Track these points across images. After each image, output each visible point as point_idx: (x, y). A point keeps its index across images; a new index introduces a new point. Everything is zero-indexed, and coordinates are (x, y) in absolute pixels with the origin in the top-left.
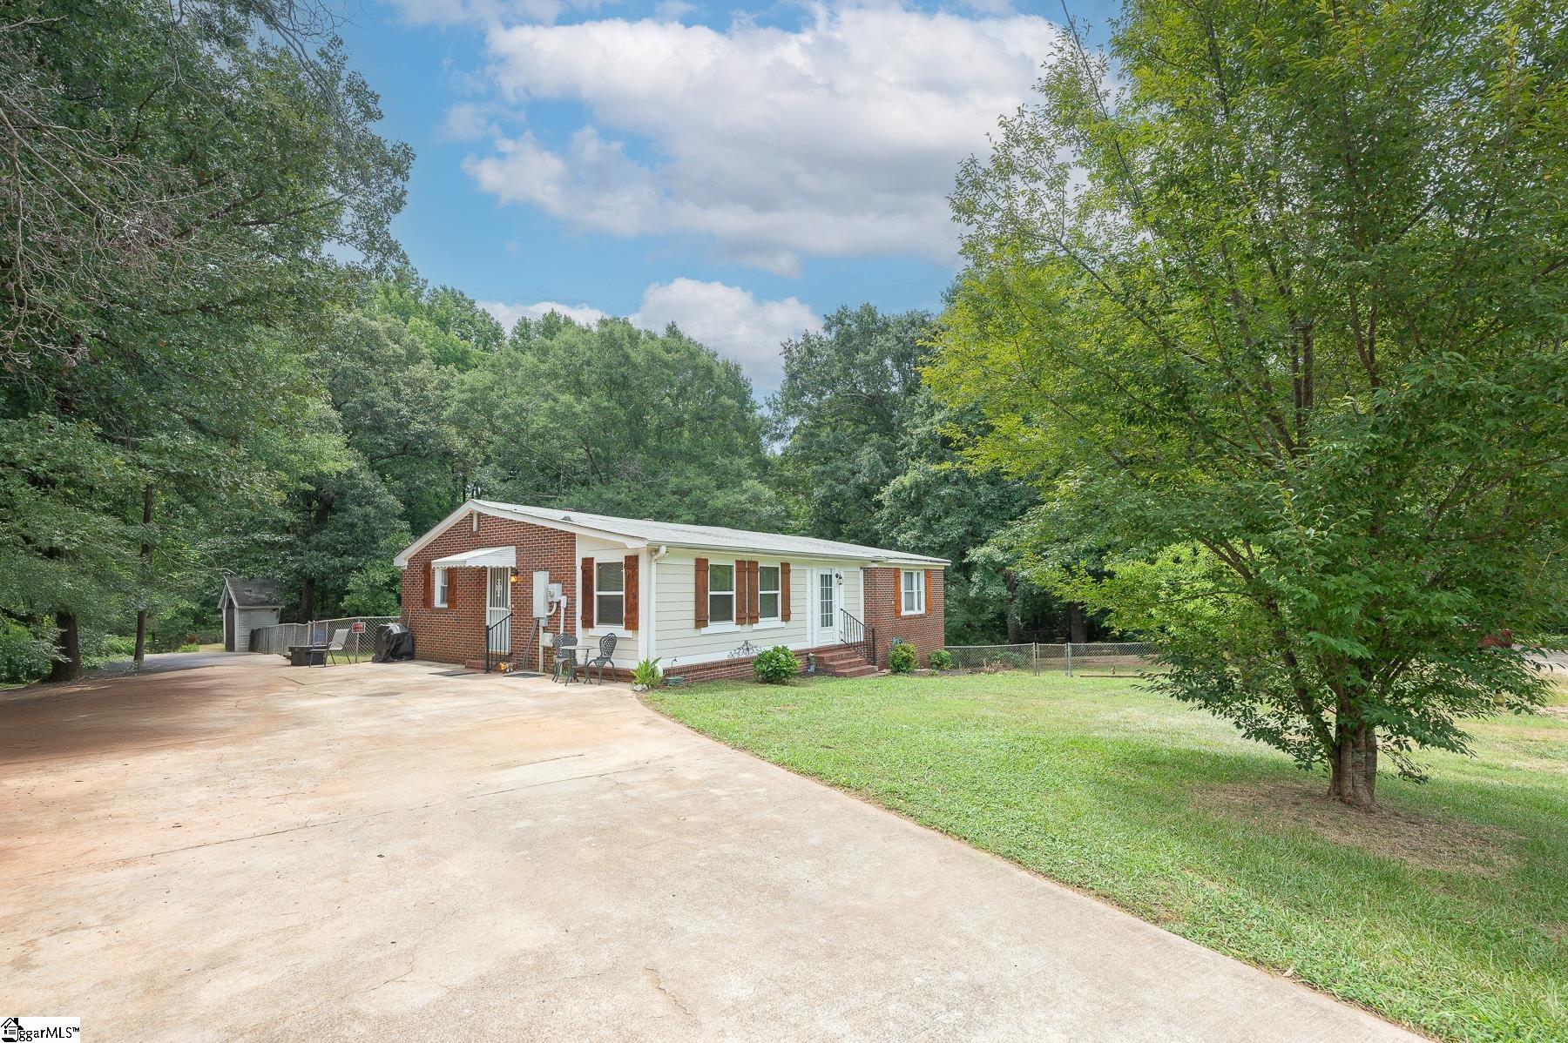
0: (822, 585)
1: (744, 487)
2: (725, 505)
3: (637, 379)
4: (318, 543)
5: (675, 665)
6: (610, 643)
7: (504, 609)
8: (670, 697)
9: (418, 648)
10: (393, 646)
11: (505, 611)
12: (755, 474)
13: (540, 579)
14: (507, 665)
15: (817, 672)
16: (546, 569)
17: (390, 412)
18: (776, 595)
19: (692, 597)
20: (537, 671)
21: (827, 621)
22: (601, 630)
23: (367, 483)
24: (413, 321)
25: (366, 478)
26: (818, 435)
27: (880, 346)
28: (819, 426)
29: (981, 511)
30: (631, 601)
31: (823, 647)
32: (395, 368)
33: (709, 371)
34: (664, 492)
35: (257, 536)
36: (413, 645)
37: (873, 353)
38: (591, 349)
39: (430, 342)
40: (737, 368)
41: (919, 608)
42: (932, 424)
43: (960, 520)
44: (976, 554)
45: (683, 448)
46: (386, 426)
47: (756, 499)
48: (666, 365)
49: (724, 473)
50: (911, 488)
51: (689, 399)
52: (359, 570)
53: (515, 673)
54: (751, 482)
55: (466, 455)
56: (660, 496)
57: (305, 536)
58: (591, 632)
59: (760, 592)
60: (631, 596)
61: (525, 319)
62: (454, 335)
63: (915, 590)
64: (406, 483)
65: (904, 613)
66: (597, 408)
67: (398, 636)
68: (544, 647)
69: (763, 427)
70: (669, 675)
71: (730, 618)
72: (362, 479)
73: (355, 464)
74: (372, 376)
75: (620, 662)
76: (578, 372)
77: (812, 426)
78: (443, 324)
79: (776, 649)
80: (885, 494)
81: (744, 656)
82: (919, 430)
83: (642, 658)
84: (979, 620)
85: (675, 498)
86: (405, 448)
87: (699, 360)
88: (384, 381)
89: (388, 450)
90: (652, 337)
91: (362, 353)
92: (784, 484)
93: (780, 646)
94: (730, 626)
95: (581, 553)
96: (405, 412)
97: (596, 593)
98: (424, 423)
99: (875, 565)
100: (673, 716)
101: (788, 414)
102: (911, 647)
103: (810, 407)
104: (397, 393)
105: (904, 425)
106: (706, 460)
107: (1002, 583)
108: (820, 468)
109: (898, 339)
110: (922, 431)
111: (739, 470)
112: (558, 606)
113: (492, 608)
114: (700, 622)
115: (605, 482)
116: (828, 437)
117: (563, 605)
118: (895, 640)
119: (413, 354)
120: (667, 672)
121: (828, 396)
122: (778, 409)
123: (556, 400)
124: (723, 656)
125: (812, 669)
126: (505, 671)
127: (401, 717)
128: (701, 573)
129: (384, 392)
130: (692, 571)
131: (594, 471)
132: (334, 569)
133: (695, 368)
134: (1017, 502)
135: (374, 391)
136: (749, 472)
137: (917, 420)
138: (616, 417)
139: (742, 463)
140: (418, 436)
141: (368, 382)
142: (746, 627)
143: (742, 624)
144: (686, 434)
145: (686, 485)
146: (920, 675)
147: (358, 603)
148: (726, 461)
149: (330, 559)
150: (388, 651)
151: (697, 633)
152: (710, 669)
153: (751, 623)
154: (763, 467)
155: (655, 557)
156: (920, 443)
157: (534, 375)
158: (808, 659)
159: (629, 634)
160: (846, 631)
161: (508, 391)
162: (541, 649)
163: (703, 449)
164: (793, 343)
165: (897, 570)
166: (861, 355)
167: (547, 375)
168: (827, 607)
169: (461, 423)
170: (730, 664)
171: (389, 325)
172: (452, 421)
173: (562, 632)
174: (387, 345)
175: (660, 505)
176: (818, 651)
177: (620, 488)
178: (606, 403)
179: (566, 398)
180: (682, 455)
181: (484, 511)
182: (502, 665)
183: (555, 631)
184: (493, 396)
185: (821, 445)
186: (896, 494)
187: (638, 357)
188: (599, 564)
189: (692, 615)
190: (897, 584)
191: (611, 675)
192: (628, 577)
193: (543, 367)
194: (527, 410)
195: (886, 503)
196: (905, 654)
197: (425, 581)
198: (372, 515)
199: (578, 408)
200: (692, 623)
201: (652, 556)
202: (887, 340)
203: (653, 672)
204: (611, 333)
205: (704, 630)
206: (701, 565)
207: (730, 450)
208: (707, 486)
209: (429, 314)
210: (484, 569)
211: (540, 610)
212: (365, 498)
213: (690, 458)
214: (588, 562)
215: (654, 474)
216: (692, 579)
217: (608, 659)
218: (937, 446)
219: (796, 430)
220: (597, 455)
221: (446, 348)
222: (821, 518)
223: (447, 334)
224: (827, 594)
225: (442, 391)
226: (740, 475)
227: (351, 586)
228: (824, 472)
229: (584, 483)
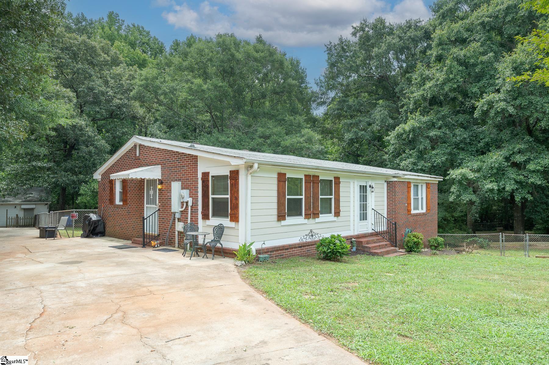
0: (361, 192)
1: (303, 133)
2: (291, 144)
3: (239, 69)
4: (65, 167)
5: (264, 246)
6: (219, 231)
7: (154, 206)
8: (261, 272)
9: (108, 230)
10: (92, 228)
11: (155, 207)
12: (309, 126)
13: (176, 186)
14: (156, 243)
15: (358, 252)
16: (179, 180)
17: (103, 94)
18: (331, 199)
19: (275, 200)
20: (174, 247)
21: (364, 217)
22: (215, 221)
23: (90, 133)
24: (117, 43)
25: (90, 131)
26: (348, 101)
27: (388, 43)
28: (347, 96)
29: (457, 145)
30: (234, 202)
31: (361, 235)
32: (105, 68)
33: (281, 63)
34: (255, 137)
35: (34, 163)
36: (104, 228)
37: (384, 47)
38: (212, 52)
39: (126, 55)
40: (298, 62)
41: (422, 209)
42: (424, 90)
43: (443, 152)
44: (455, 173)
45: (266, 111)
46: (101, 101)
47: (309, 140)
48: (256, 60)
49: (290, 125)
50: (410, 132)
51: (269, 82)
52: (86, 182)
53: (161, 248)
54: (307, 130)
55: (145, 118)
56: (252, 139)
57: (58, 163)
58: (208, 223)
59: (320, 197)
60: (234, 199)
61: (177, 40)
62: (138, 51)
63: (420, 197)
64: (112, 134)
65: (413, 212)
66: (216, 87)
67: (96, 222)
68: (178, 232)
69: (314, 97)
70: (260, 254)
71: (301, 214)
72: (87, 131)
73: (83, 123)
74: (93, 73)
75: (226, 243)
76: (205, 67)
77: (343, 97)
78: (133, 45)
79: (333, 237)
80: (391, 137)
81: (310, 240)
82: (415, 94)
83: (242, 242)
84: (453, 217)
85: (261, 140)
86: (112, 114)
87: (275, 57)
88: (99, 75)
89: (102, 115)
90: (248, 43)
91: (87, 60)
92: (325, 132)
93: (336, 235)
94: (300, 220)
95: (201, 169)
96: (111, 93)
97: (211, 196)
98: (121, 99)
99: (395, 179)
100: (265, 292)
101: (328, 89)
102: (420, 235)
103: (342, 85)
104: (106, 83)
105: (404, 92)
106: (280, 117)
107: (472, 193)
108: (349, 121)
109: (400, 37)
110: (417, 94)
111: (299, 124)
112: (187, 205)
113: (148, 206)
114: (281, 217)
115: (221, 131)
116: (354, 101)
117: (190, 204)
118: (407, 230)
119: (116, 61)
120: (259, 252)
121: (354, 76)
122: (322, 86)
123: (192, 83)
124: (295, 240)
125: (354, 249)
126: (154, 247)
127: (70, 284)
128: (282, 183)
129: (99, 82)
130: (275, 182)
131: (215, 126)
132: (74, 182)
133: (273, 61)
134: (481, 139)
135: (94, 81)
136: (305, 124)
137: (414, 89)
138: (227, 92)
139: (301, 119)
140: (119, 107)
141: (91, 76)
142: (311, 221)
143: (308, 219)
144: (267, 104)
145: (268, 132)
146: (426, 254)
147: (85, 201)
148: (292, 118)
149: (71, 176)
150: (89, 231)
151: (278, 224)
152: (287, 249)
153: (314, 218)
154: (313, 121)
155: (251, 171)
156: (415, 103)
157: (180, 68)
158: (351, 242)
159: (233, 224)
160: (376, 223)
161: (166, 79)
162: (177, 233)
163: (278, 111)
164: (333, 44)
165: (409, 183)
166: (376, 49)
167: (187, 69)
168: (364, 208)
169: (140, 98)
170: (301, 246)
171: (102, 44)
172: (135, 98)
173: (189, 222)
174: (100, 55)
175: (253, 144)
176: (358, 237)
177: (229, 134)
178: (221, 84)
179: (198, 81)
180: (265, 115)
181: (143, 143)
182: (152, 242)
183: (185, 222)
184: (158, 82)
185: (350, 107)
186: (399, 136)
187: (239, 56)
188: (213, 177)
189: (275, 212)
190: (409, 192)
191: (220, 252)
192: (232, 185)
193: (185, 64)
194: (176, 90)
195: (392, 142)
196: (416, 240)
197: (110, 188)
198: (93, 151)
199: (205, 87)
200: (275, 218)
201: (248, 170)
202: (393, 39)
203: (249, 252)
204: (224, 42)
205: (283, 223)
206: (281, 177)
207: (294, 111)
208: (280, 133)
209: (125, 40)
210: (142, 181)
211: (176, 207)
212: (89, 142)
213: (271, 117)
214: (205, 175)
215: (250, 126)
216: (275, 187)
217: (219, 241)
218: (427, 104)
219: (333, 99)
220: (216, 116)
221: (134, 58)
222: (347, 154)
223: (134, 50)
224: (364, 198)
225: (130, 80)
226: (299, 126)
227: (81, 192)
228: (351, 124)
229: (209, 133)
